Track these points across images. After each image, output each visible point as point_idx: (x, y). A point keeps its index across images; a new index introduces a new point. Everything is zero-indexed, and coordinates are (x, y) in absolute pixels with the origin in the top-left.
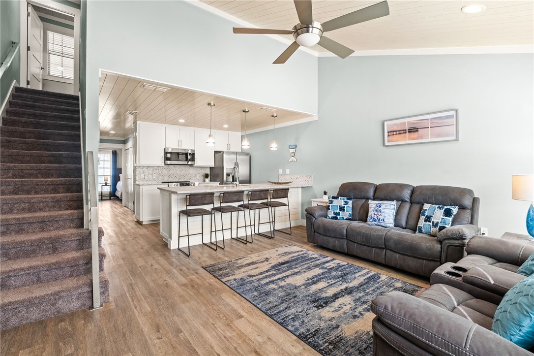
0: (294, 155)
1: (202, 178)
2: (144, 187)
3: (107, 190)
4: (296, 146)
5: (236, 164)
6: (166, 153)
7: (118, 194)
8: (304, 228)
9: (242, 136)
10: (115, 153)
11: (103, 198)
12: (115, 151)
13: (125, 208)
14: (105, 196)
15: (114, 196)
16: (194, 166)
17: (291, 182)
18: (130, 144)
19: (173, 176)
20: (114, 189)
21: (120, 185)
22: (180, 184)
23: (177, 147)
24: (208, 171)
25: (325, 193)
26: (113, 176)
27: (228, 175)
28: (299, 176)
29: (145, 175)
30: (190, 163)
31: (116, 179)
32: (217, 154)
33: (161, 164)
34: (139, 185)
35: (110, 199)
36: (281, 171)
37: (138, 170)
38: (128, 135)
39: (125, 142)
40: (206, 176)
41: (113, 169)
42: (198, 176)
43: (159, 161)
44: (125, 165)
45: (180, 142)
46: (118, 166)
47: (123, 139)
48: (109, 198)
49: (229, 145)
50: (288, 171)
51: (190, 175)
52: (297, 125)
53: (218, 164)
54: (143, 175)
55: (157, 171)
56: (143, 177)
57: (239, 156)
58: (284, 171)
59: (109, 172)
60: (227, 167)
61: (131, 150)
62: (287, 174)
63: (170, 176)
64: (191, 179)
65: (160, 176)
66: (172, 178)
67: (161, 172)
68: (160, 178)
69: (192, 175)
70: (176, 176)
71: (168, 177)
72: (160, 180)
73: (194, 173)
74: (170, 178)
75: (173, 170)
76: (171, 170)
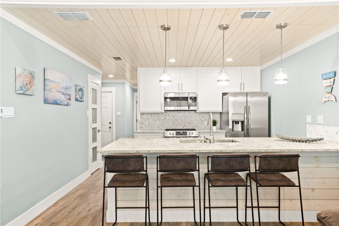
5: (247, 108)
6: (166, 98)
9: (261, 71)
16: (197, 111)
17: (320, 140)
19: (177, 123)
22: (177, 133)
27: (236, 122)
29: (149, 122)
36: (309, 119)
37: (142, 117)
43: (158, 106)
45: (181, 86)
49: (242, 84)
50: (320, 119)
51: (196, 122)
53: (225, 109)
54: (147, 122)
55: (161, 117)
56: (147, 124)
57: (251, 97)
58: (314, 119)
63: (174, 122)
64: (197, 126)
65: (164, 122)
66: (176, 125)
67: (165, 119)
68: (164, 125)
69: (198, 122)
70: (180, 123)
71: (172, 123)
72: (164, 127)
73: (201, 120)
74: (174, 125)
75: (177, 116)
76: (175, 116)
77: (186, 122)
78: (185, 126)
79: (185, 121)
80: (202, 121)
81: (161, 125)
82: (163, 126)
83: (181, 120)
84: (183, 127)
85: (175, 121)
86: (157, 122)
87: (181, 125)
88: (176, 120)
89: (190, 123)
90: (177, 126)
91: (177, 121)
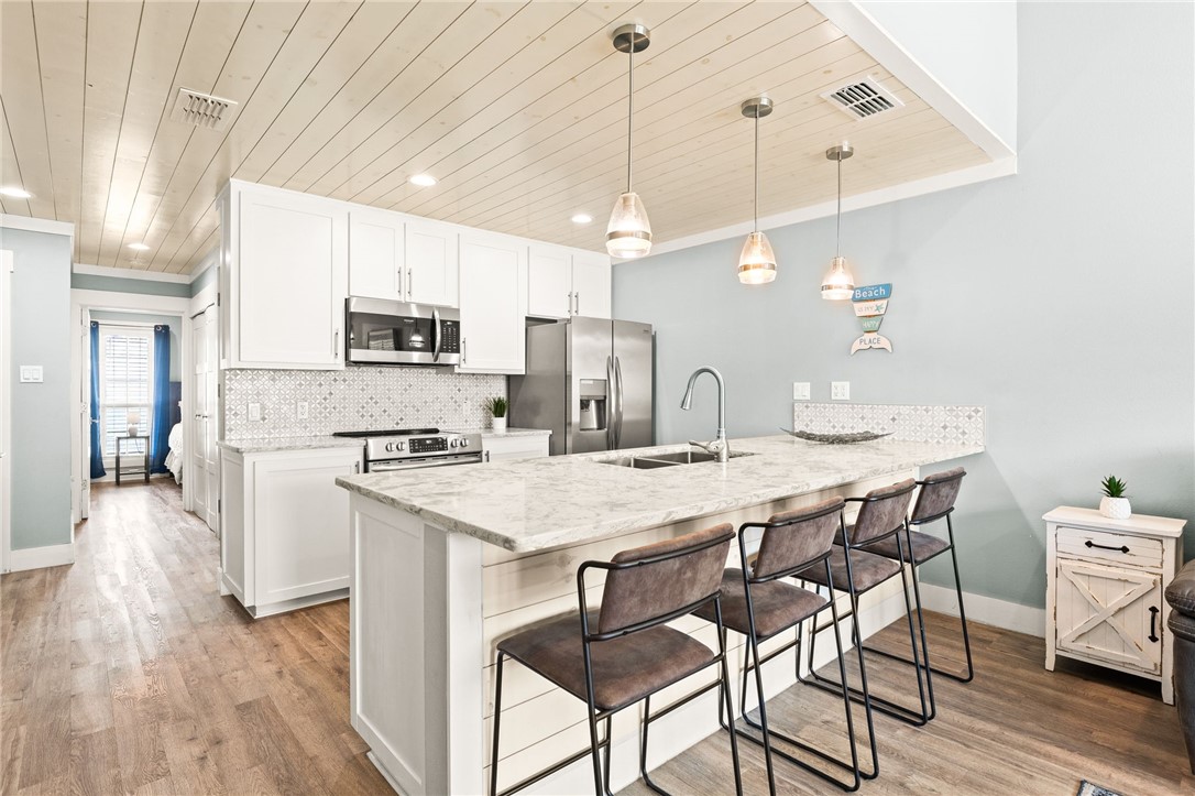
0: (873, 324)
1: (480, 414)
2: (258, 458)
3: (136, 452)
4: (888, 288)
5: (613, 365)
6: (351, 318)
7: (173, 464)
8: (949, 626)
10: (164, 334)
11: (122, 479)
12: (166, 328)
13: (193, 521)
14: (131, 469)
15: (157, 470)
16: (457, 370)
17: (876, 437)
18: (207, 294)
19: (377, 411)
20: (163, 449)
21: (177, 435)
22: (412, 442)
23: (396, 297)
24: (499, 391)
25: (1114, 489)
26: (156, 407)
27: (584, 404)
28: (905, 410)
29: (263, 408)
30: (445, 358)
31: (168, 415)
32: (538, 330)
33: (331, 359)
34: (238, 451)
35: (147, 482)
36: (803, 390)
37: (235, 385)
38: (200, 262)
39: (190, 291)
40: (498, 408)
41: (157, 384)
42: (467, 408)
44: (194, 369)
45: (407, 278)
46: (172, 378)
47: (186, 280)
48: (142, 477)
49: (574, 297)
50: (842, 389)
51: (437, 406)
52: (896, 205)
53: (542, 365)
54: (254, 407)
55: (315, 388)
56: (256, 414)
58: (821, 390)
59: (145, 395)
60: (584, 376)
61: (212, 313)
62: (842, 402)
63: (363, 407)
64: (441, 418)
65: (326, 408)
66: (372, 416)
67: (331, 394)
68: (326, 417)
69: (445, 406)
70: (385, 411)
71: (358, 412)
72: (325, 426)
73: (452, 398)
74: (363, 416)
75: (376, 386)
76: (367, 385)
77: (406, 407)
78: (401, 419)
79: (401, 402)
80: (456, 402)
81: (315, 418)
82: (320, 422)
83: (389, 399)
84: (397, 424)
85: (367, 403)
86: (299, 409)
87: (389, 415)
88: (371, 398)
89: (418, 411)
90: (376, 421)
91: (376, 403)
